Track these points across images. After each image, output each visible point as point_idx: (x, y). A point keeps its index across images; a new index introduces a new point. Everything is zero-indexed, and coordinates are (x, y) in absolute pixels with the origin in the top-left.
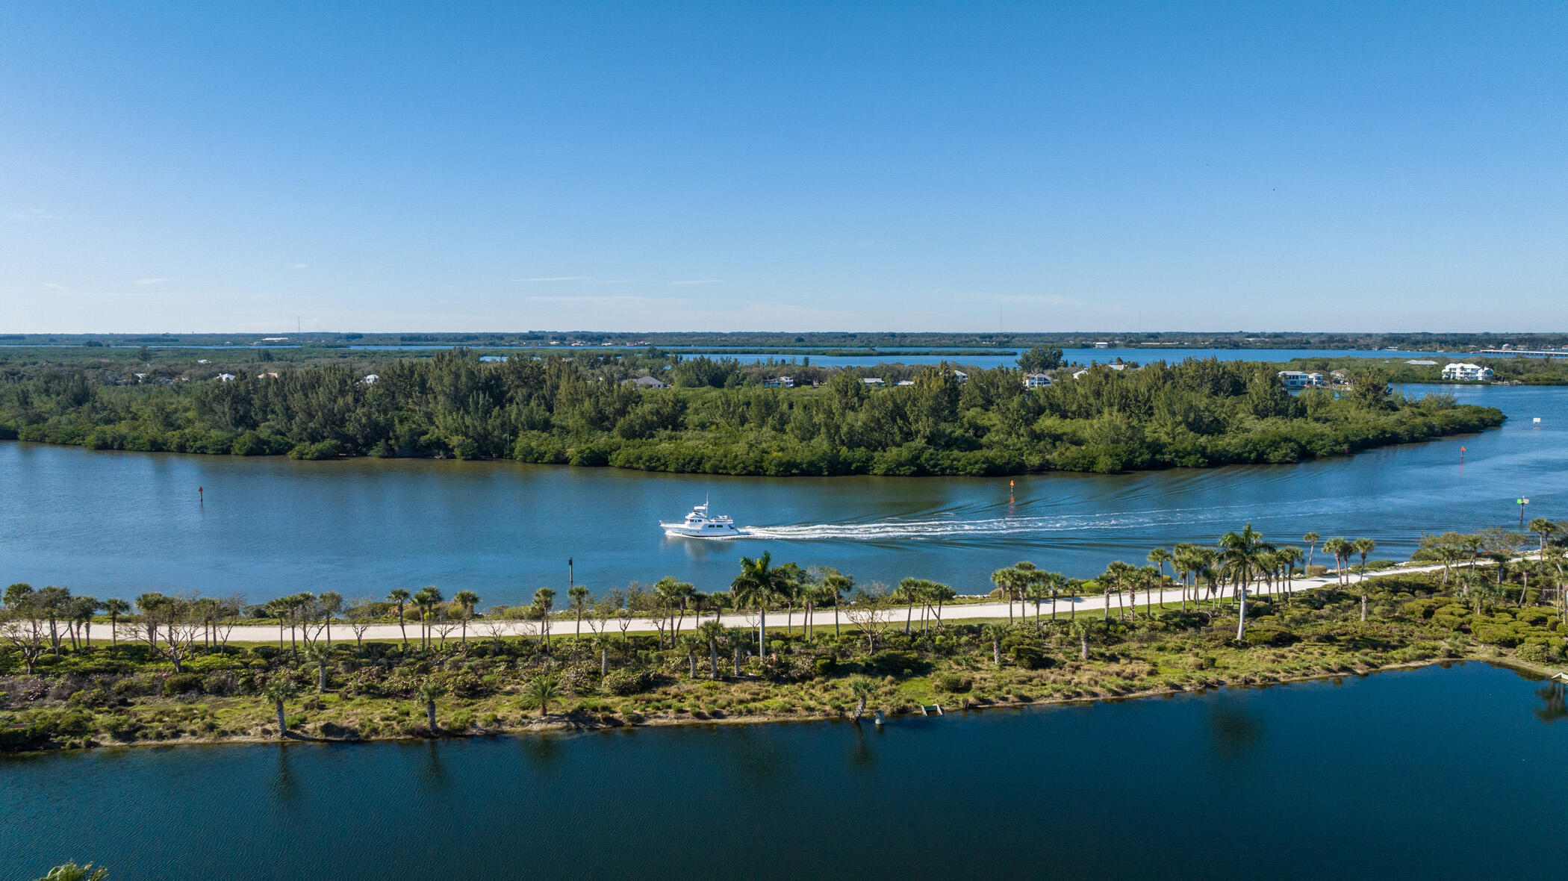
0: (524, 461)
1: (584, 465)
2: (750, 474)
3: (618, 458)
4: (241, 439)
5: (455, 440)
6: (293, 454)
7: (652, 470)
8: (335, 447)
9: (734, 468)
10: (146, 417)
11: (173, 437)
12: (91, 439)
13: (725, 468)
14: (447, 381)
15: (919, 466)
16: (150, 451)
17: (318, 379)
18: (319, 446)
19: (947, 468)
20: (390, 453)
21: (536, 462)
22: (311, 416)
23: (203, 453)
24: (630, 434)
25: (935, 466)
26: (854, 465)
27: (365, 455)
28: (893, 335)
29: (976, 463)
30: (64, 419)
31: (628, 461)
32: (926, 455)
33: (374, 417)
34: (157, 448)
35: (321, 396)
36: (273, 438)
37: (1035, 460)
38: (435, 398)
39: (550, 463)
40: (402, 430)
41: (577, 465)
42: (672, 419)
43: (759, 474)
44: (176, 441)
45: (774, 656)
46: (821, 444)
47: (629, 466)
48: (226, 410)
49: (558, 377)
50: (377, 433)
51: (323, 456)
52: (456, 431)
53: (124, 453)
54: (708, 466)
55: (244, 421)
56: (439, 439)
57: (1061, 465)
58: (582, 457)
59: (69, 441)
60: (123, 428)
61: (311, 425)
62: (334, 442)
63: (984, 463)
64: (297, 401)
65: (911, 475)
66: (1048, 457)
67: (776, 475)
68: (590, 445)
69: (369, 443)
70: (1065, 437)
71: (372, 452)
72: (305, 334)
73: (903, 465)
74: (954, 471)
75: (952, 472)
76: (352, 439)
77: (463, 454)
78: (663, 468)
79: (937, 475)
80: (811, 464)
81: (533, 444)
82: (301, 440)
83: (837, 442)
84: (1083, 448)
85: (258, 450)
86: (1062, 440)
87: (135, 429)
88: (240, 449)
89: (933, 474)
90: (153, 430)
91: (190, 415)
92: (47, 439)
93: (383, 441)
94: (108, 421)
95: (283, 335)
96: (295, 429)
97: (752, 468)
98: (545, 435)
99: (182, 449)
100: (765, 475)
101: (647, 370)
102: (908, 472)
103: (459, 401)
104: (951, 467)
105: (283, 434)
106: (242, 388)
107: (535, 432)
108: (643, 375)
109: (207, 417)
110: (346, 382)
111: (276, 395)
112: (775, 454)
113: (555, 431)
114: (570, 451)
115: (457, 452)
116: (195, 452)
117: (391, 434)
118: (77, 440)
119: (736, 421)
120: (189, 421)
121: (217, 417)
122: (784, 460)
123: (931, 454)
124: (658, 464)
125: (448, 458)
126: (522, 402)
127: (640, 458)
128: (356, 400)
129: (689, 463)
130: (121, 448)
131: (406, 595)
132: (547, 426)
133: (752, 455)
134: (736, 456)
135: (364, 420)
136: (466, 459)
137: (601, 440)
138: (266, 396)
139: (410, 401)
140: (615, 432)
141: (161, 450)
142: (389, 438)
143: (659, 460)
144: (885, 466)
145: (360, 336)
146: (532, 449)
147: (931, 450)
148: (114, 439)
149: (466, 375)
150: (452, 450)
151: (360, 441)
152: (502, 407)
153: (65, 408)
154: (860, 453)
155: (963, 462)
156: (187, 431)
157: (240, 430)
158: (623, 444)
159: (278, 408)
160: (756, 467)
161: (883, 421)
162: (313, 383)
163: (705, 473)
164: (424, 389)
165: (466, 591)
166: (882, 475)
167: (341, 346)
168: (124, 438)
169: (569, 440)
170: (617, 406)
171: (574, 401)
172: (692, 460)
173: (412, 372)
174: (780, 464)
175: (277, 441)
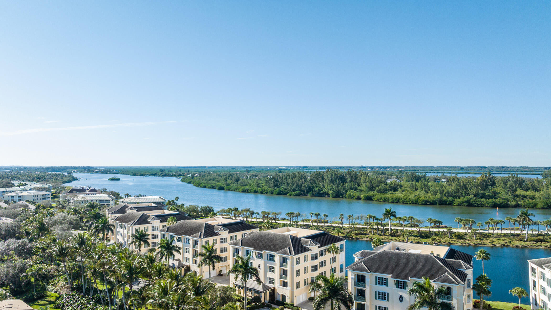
0: (349, 198)
1: (366, 200)
2: (414, 204)
3: (375, 198)
4: (276, 190)
5: (330, 192)
6: (288, 195)
7: (384, 201)
8: (299, 193)
9: (409, 202)
10: (253, 185)
11: (260, 189)
12: (241, 190)
13: (406, 201)
14: (329, 176)
15: (470, 203)
16: (254, 193)
17: (295, 176)
18: (295, 192)
19: (480, 204)
20: (313, 195)
21: (352, 199)
22: (293, 185)
23: (266, 194)
24: (379, 192)
25: (475, 203)
26: (448, 202)
27: (306, 195)
28: (503, 167)
29: (490, 203)
30: (234, 185)
31: (378, 199)
32: (473, 200)
33: (309, 185)
34: (256, 192)
35: (296, 180)
36: (284, 190)
37: (513, 203)
38: (326, 181)
39: (356, 199)
40: (317, 189)
41: (363, 200)
42: (394, 188)
43: (416, 204)
44: (260, 190)
45: (392, 232)
46: (438, 196)
47: (378, 201)
48: (272, 183)
49: (361, 176)
50: (310, 189)
51: (296, 195)
52: (331, 190)
53: (248, 193)
54: (401, 201)
55: (276, 186)
56: (326, 192)
57: (524, 205)
58: (365, 197)
59: (236, 190)
60: (248, 187)
61: (293, 187)
62: (299, 192)
63: (492, 203)
64: (290, 181)
65: (467, 206)
66: (519, 202)
67: (422, 204)
68: (367, 194)
69: (308, 192)
70: (528, 197)
71: (308, 195)
72: (290, 166)
73: (464, 203)
74: (482, 205)
75: (482, 206)
76: (303, 191)
77: (332, 196)
78: (388, 201)
79: (476, 206)
80: (433, 201)
81: (351, 194)
82: (290, 191)
83: (443, 195)
84: (534, 200)
85: (280, 193)
86: (527, 198)
87: (251, 187)
88: (276, 193)
89: (475, 206)
90: (255, 188)
91: (263, 185)
92: (231, 190)
93: (311, 192)
94: (244, 186)
95: (284, 167)
96: (289, 188)
97: (414, 202)
98: (355, 191)
99: (262, 193)
100: (418, 204)
101: (395, 177)
102: (465, 205)
103: (332, 181)
104: (481, 204)
105: (286, 189)
106: (276, 177)
107: (352, 191)
108: (394, 178)
109: (268, 185)
110: (302, 176)
111: (285, 179)
112: (422, 198)
113: (358, 190)
114: (362, 196)
115: (331, 195)
116: (265, 194)
117: (313, 190)
118: (237, 190)
119: (414, 189)
120: (263, 186)
121: (270, 185)
122: (425, 200)
123: (474, 200)
124: (386, 200)
125: (328, 197)
126: (349, 182)
127: (381, 198)
128: (305, 181)
129: (395, 200)
130: (248, 192)
131: (313, 213)
132: (356, 189)
133: (415, 198)
134: (410, 198)
135: (307, 186)
136: (333, 197)
137: (371, 193)
138: (282, 180)
139: (319, 181)
140: (376, 191)
141: (257, 193)
142: (313, 191)
143: (387, 199)
144: (458, 203)
145: (307, 167)
146: (351, 195)
147: (475, 199)
148: (246, 190)
149: (334, 175)
150: (329, 195)
151: (305, 192)
152: (343, 183)
153: (234, 182)
154: (451, 199)
155: (485, 202)
156: (263, 188)
157: (276, 188)
158: (377, 194)
159: (285, 182)
160: (416, 202)
161: (460, 189)
162: (294, 176)
163: (400, 203)
164: (323, 178)
165: (325, 214)
166: (457, 206)
167: (301, 170)
168: (248, 189)
169: (362, 193)
170: (377, 184)
171: (365, 182)
172: (397, 199)
173: (320, 174)
174: (423, 201)
175: (285, 191)
